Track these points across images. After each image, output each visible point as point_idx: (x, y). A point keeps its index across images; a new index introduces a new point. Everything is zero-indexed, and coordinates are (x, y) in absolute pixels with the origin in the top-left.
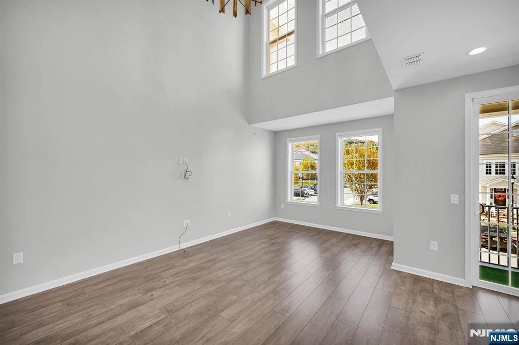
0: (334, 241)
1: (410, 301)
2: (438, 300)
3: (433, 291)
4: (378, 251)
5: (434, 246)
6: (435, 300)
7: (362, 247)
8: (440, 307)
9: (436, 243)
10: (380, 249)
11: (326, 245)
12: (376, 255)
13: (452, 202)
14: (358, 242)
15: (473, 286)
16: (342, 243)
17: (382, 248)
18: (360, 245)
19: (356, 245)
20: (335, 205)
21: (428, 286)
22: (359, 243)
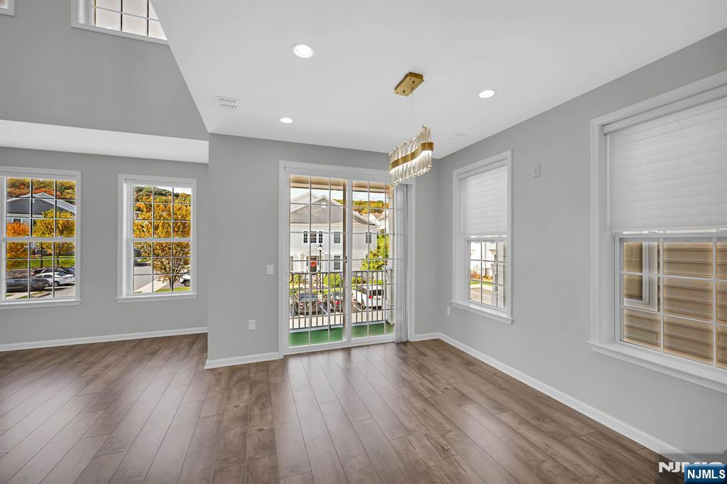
0: (111, 359)
1: (224, 400)
2: (253, 384)
3: (249, 377)
4: (189, 351)
5: (252, 325)
6: (251, 385)
7: (164, 353)
8: (254, 392)
9: (254, 320)
10: (191, 347)
11: (93, 371)
12: (184, 358)
13: (268, 273)
14: (157, 347)
15: (285, 356)
16: (129, 357)
17: (194, 347)
18: (161, 350)
19: (154, 354)
20: (116, 296)
21: (245, 373)
22: (159, 349)
